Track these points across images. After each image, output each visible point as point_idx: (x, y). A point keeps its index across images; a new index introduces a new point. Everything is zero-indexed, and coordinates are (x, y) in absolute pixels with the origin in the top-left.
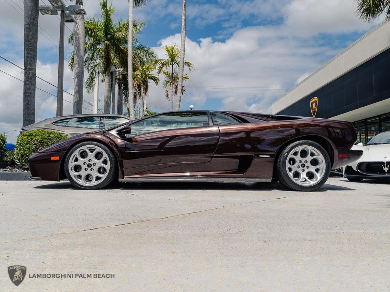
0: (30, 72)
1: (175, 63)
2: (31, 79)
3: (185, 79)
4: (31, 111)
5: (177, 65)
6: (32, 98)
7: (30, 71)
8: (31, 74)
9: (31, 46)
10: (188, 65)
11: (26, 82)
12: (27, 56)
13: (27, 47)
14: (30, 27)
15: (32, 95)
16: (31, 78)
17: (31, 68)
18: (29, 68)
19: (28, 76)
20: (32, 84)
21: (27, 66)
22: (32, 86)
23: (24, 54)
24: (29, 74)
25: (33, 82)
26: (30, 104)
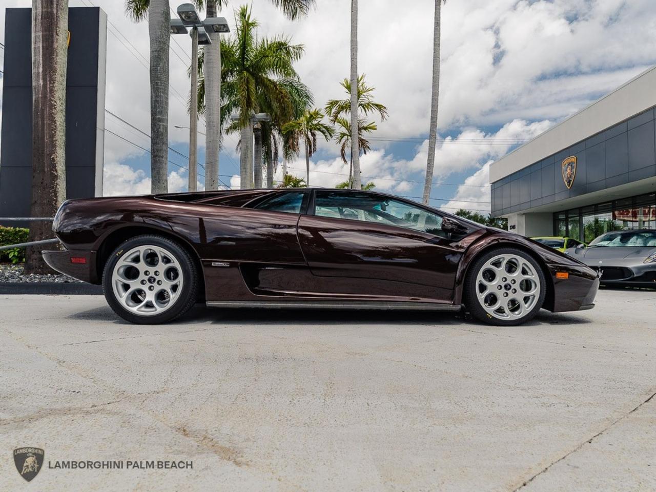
0: (160, 125)
1: (359, 106)
2: (163, 136)
3: (370, 130)
4: (163, 183)
5: (363, 109)
6: (164, 164)
8: (161, 127)
9: (161, 85)
10: (380, 109)
11: (154, 140)
12: (156, 100)
13: (156, 87)
14: (159, 55)
15: (164, 159)
16: (161, 134)
17: (162, 119)
18: (159, 118)
19: (158, 131)
20: (163, 143)
21: (156, 115)
23: (151, 96)
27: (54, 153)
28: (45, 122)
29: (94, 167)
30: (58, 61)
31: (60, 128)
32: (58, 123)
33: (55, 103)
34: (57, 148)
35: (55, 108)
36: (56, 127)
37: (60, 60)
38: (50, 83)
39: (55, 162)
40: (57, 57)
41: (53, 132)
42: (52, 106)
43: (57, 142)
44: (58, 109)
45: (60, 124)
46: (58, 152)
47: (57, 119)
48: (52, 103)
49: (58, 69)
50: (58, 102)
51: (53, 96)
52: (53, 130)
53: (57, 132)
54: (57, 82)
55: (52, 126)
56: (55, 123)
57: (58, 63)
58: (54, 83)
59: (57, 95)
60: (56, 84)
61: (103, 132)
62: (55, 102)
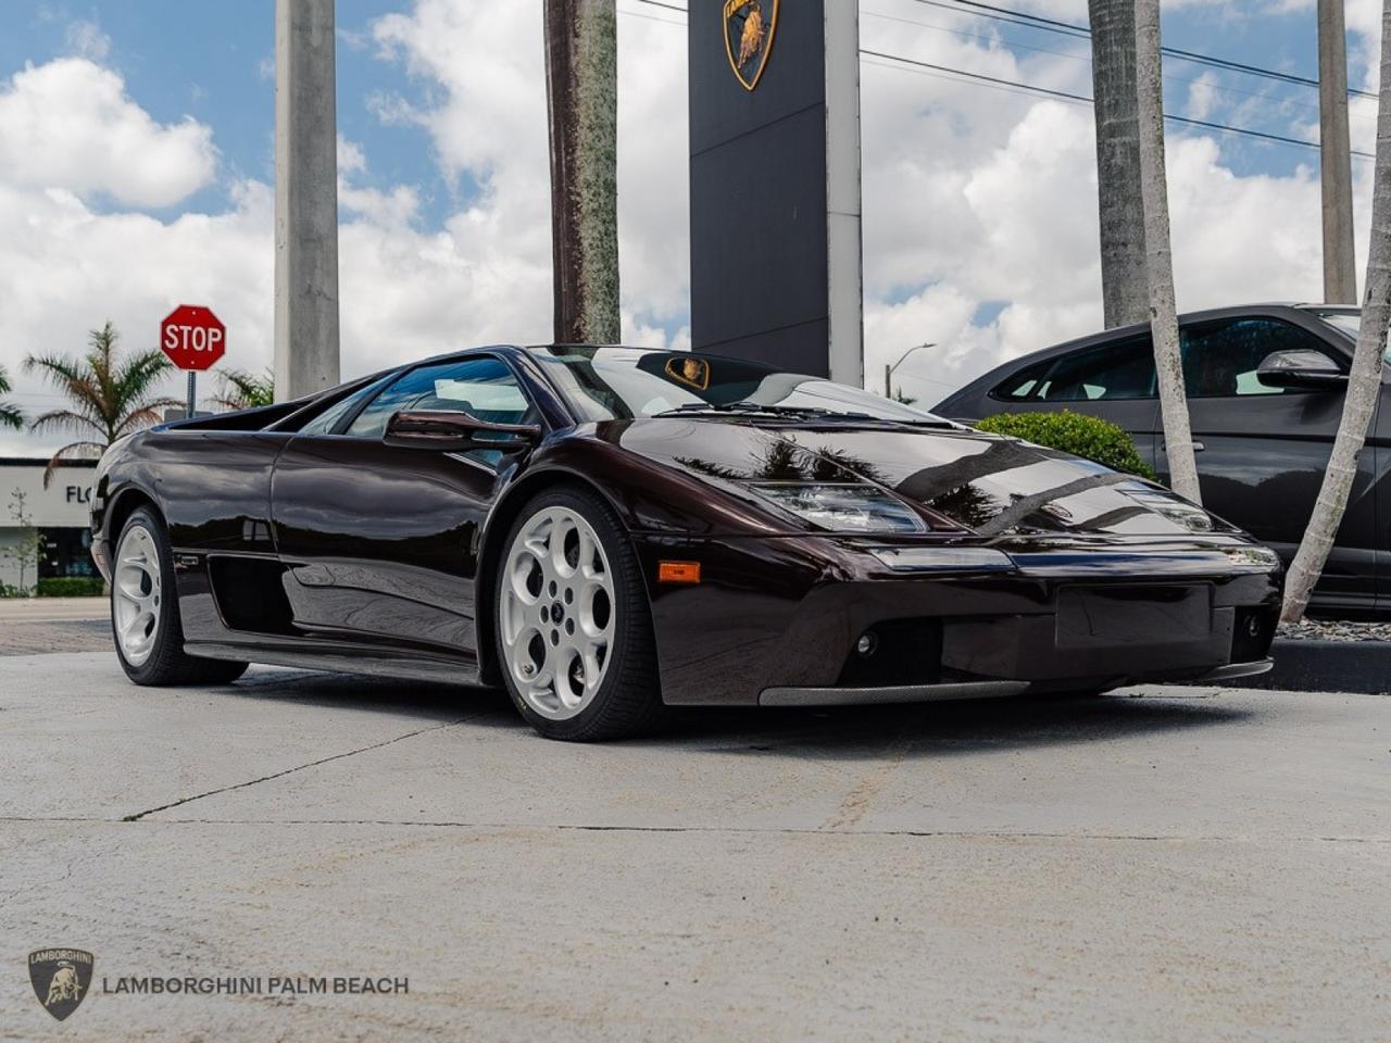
0: (1115, 145)
2: (1123, 177)
6: (1131, 267)
7: (1116, 140)
15: (1132, 249)
16: (1122, 172)
17: (1118, 125)
18: (1110, 124)
20: (1126, 201)
21: (1103, 120)
22: (1128, 207)
24: (1113, 154)
25: (1132, 190)
26: (1124, 295)
27: (579, 316)
28: (562, 247)
29: (824, 320)
30: (581, 96)
31: (592, 252)
32: (585, 243)
33: (578, 199)
34: (586, 303)
35: (578, 210)
36: (581, 253)
37: (586, 93)
38: (567, 154)
39: (582, 337)
40: (579, 89)
41: (576, 267)
42: (572, 206)
43: (586, 288)
44: (583, 210)
45: (591, 245)
46: (588, 311)
47: (583, 234)
48: (573, 198)
49: (582, 116)
50: (584, 193)
51: (573, 183)
52: (574, 263)
53: (585, 264)
54: (580, 147)
55: (574, 253)
56: (580, 244)
57: (581, 103)
58: (574, 151)
59: (581, 178)
60: (578, 153)
61: (857, 219)
62: (579, 195)
